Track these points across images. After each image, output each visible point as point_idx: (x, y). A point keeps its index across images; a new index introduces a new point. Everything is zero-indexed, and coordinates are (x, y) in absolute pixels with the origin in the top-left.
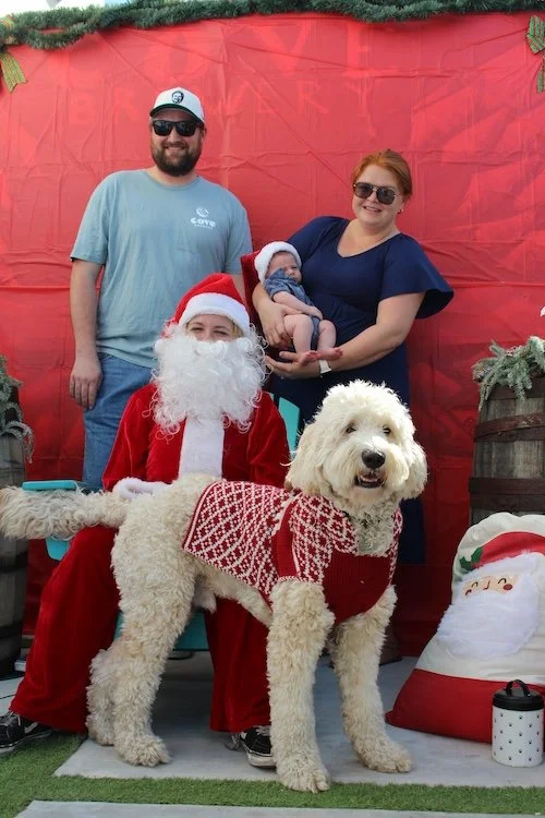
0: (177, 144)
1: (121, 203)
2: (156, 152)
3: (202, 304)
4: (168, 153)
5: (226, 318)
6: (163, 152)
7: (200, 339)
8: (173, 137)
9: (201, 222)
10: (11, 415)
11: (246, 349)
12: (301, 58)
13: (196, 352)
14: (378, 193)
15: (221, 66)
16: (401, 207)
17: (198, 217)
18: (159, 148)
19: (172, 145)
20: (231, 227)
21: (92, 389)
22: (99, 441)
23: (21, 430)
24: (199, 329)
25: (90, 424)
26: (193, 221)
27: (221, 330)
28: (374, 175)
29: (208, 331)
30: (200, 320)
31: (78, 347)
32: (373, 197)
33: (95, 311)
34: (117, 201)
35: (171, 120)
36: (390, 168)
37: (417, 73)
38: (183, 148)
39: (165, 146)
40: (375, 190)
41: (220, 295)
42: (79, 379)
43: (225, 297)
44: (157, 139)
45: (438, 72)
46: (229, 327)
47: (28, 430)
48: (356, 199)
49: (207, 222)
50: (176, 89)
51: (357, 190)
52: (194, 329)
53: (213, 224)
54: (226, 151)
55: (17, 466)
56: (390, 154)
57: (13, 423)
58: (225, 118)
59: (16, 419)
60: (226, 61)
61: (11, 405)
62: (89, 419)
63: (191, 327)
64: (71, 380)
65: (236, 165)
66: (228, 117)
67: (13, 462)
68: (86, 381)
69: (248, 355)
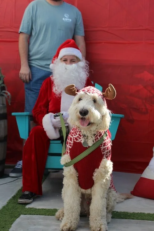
1: (38, 12)
5: (74, 56)
7: (66, 64)
9: (66, 19)
10: (3, 88)
11: (82, 66)
13: (66, 69)
17: (65, 18)
20: (76, 21)
21: (28, 77)
22: (31, 97)
23: (7, 94)
24: (65, 60)
25: (27, 90)
26: (64, 19)
27: (73, 60)
29: (69, 61)
30: (66, 57)
31: (22, 63)
33: (28, 50)
34: (36, 11)
42: (23, 74)
46: (75, 59)
47: (9, 94)
49: (68, 19)
52: (64, 61)
53: (70, 20)
55: (4, 106)
57: (4, 91)
59: (5, 90)
61: (3, 85)
62: (27, 88)
63: (62, 60)
64: (20, 74)
67: (3, 104)
68: (25, 74)
69: (83, 68)
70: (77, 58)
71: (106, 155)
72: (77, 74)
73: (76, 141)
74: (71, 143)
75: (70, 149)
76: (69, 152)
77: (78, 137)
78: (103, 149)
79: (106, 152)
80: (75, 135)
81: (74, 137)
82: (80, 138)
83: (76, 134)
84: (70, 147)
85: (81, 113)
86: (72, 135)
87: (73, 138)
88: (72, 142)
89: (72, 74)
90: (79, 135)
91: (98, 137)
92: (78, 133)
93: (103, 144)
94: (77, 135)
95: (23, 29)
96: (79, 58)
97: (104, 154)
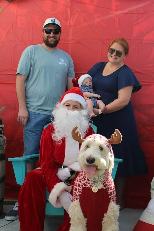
0: (53, 37)
2: (45, 39)
3: (70, 97)
4: (49, 40)
5: (78, 102)
6: (48, 39)
7: (69, 109)
8: (52, 35)
12: (96, 6)
13: (67, 114)
14: (116, 53)
15: (69, 8)
16: (124, 58)
17: (61, 62)
18: (46, 37)
19: (51, 37)
21: (25, 120)
24: (68, 106)
27: (76, 106)
28: (116, 46)
29: (71, 107)
32: (114, 54)
35: (51, 29)
36: (121, 44)
37: (135, 12)
38: (55, 38)
39: (48, 37)
40: (116, 51)
41: (76, 94)
42: (21, 117)
43: (78, 95)
44: (46, 35)
45: (142, 12)
46: (79, 105)
47: (5, 138)
48: (109, 54)
50: (53, 18)
51: (110, 50)
53: (66, 64)
54: (71, 37)
56: (123, 40)
58: (70, 26)
60: (71, 6)
63: (65, 105)
64: (18, 117)
65: (74, 42)
66: (72, 26)
68: (23, 117)
69: (85, 116)
70: (80, 105)
71: (113, 198)
72: (79, 121)
73: (85, 187)
74: (80, 190)
75: (79, 195)
76: (78, 198)
77: (87, 182)
78: (110, 193)
79: (112, 196)
80: (83, 181)
81: (83, 182)
82: (89, 183)
83: (85, 179)
84: (79, 193)
85: (88, 161)
86: (80, 182)
87: (82, 184)
88: (81, 188)
89: (72, 121)
90: (88, 180)
91: (106, 181)
92: (86, 179)
93: (110, 188)
94: (86, 181)
95: (21, 71)
96: (82, 106)
97: (111, 198)
